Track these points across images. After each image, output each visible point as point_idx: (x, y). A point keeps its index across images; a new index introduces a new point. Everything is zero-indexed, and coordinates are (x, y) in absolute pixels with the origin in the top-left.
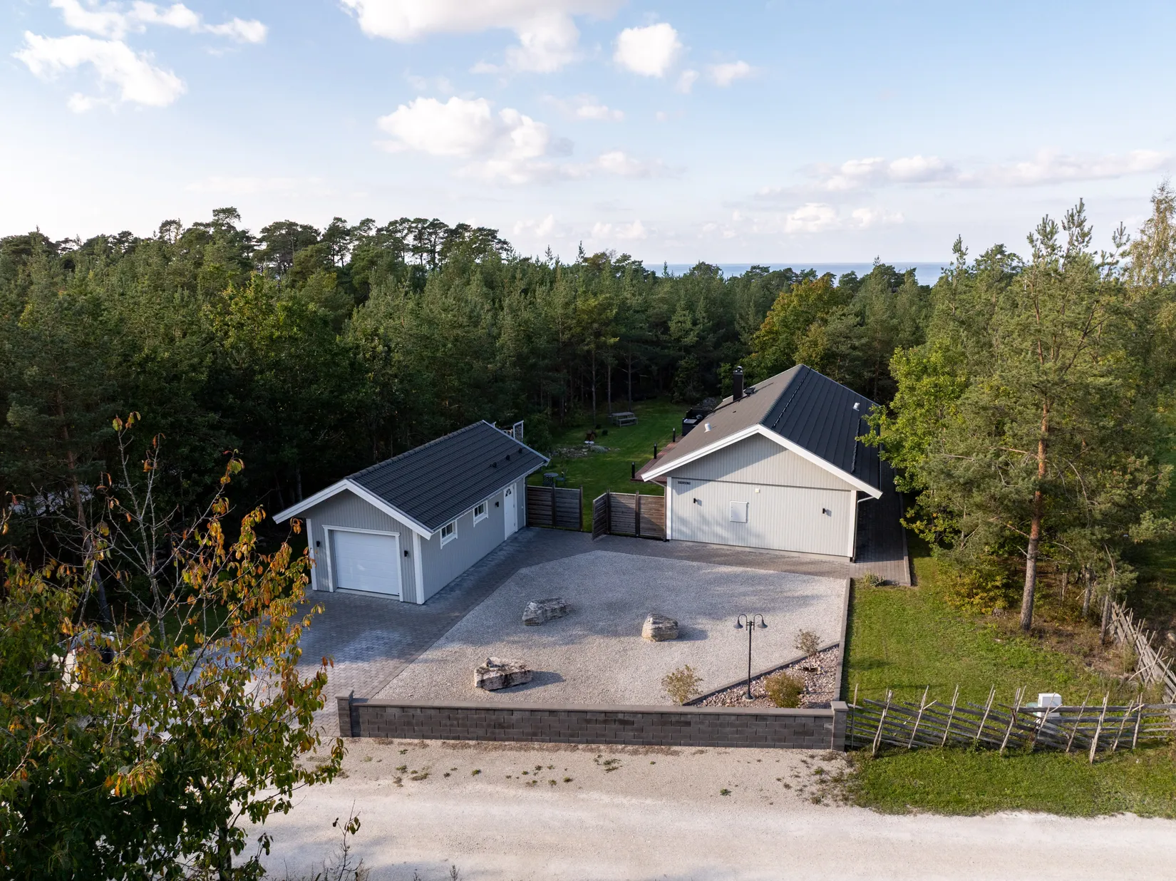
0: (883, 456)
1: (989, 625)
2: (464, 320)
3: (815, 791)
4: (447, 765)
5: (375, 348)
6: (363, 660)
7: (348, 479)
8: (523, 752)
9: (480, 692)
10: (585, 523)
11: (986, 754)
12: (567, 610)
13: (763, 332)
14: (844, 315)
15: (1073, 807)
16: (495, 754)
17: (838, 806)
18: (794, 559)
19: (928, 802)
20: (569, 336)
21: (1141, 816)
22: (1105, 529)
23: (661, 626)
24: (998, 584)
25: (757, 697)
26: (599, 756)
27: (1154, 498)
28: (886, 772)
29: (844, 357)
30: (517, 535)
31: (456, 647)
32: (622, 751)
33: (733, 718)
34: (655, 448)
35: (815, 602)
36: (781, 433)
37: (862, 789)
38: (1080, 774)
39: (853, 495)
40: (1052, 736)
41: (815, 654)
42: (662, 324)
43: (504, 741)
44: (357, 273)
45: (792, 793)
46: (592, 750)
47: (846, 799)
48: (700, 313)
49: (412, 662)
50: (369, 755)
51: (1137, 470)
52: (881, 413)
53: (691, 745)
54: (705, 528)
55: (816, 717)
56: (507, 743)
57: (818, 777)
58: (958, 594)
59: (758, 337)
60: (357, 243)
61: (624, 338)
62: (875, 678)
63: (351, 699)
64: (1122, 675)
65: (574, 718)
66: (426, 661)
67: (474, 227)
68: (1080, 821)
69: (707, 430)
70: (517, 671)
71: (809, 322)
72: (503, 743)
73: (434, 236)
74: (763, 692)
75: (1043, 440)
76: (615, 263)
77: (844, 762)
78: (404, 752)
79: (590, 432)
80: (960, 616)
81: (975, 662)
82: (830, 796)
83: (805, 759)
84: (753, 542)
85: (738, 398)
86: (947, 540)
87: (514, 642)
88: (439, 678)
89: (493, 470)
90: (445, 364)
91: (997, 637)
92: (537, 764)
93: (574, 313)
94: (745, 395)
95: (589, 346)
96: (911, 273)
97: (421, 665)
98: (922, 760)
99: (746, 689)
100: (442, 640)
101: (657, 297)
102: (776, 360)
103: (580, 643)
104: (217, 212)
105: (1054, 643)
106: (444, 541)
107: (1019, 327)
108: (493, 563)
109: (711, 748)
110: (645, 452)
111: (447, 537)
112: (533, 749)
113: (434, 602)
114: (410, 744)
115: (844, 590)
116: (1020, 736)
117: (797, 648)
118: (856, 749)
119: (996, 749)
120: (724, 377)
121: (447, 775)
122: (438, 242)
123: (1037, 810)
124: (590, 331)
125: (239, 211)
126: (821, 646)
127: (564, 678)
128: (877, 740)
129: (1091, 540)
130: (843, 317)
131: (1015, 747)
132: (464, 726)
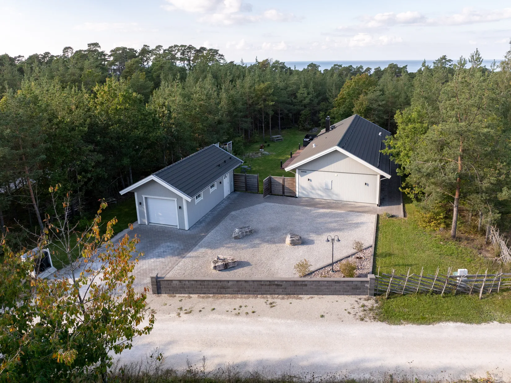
0: (391, 159)
1: (438, 236)
2: (204, 97)
3: (361, 315)
4: (200, 306)
5: (164, 111)
6: (162, 257)
7: (153, 175)
8: (233, 299)
9: (214, 271)
10: (260, 189)
11: (435, 296)
12: (252, 232)
13: (339, 98)
14: (375, 91)
15: (472, 319)
16: (221, 300)
17: (371, 322)
18: (353, 205)
19: (410, 319)
20: (252, 101)
21: (500, 323)
22: (487, 195)
23: (294, 239)
24: (442, 217)
25: (336, 271)
26: (267, 301)
27: (508, 181)
28: (392, 305)
29: (375, 110)
30: (229, 196)
31: (203, 250)
32: (277, 298)
33: (326, 282)
34: (291, 153)
35: (361, 225)
36: (346, 150)
37: (382, 314)
38: (475, 304)
39: (378, 177)
40: (463, 288)
41: (361, 251)
42: (294, 95)
43: (225, 294)
44: (155, 72)
45: (351, 316)
46: (264, 298)
47: (375, 318)
48: (311, 89)
49: (184, 257)
50: (166, 303)
51: (501, 168)
52: (390, 139)
53: (307, 294)
54: (313, 191)
55: (361, 282)
56: (226, 295)
57: (362, 308)
58: (424, 221)
59: (337, 100)
60: (154, 56)
61: (277, 101)
62: (388, 262)
63: (157, 277)
64: (494, 258)
65: (256, 283)
66: (190, 257)
67: (208, 48)
68: (475, 326)
69: (314, 147)
70: (231, 261)
71: (359, 94)
72: (225, 295)
73: (190, 53)
74: (339, 269)
75: (460, 155)
76: (272, 64)
77: (374, 301)
78: (181, 301)
79: (262, 145)
80: (425, 232)
81: (431, 253)
82: (367, 317)
83: (357, 300)
84: (335, 197)
85: (327, 130)
86: (419, 197)
87: (229, 247)
88: (196, 265)
89: (218, 168)
90: (196, 118)
91: (441, 241)
92: (240, 305)
93: (254, 91)
94: (331, 129)
95: (261, 105)
96: (405, 67)
97: (188, 259)
98: (408, 300)
99: (331, 267)
100: (197, 247)
101: (291, 82)
102: (345, 111)
103: (258, 247)
104: (89, 45)
105: (466, 244)
106: (197, 201)
107: (450, 106)
108: (219, 210)
109: (316, 296)
110: (287, 154)
111: (198, 199)
112: (238, 298)
113: (193, 229)
114: (183, 297)
115: (375, 219)
116: (450, 288)
117: (354, 249)
118: (379, 295)
119: (439, 294)
120: (322, 118)
121: (200, 311)
122: (192, 55)
123: (456, 321)
124: (261, 99)
125: (100, 44)
126: (364, 247)
127: (251, 264)
128: (388, 291)
129: (481, 200)
130: (374, 92)
131: (448, 293)
132: (207, 288)
